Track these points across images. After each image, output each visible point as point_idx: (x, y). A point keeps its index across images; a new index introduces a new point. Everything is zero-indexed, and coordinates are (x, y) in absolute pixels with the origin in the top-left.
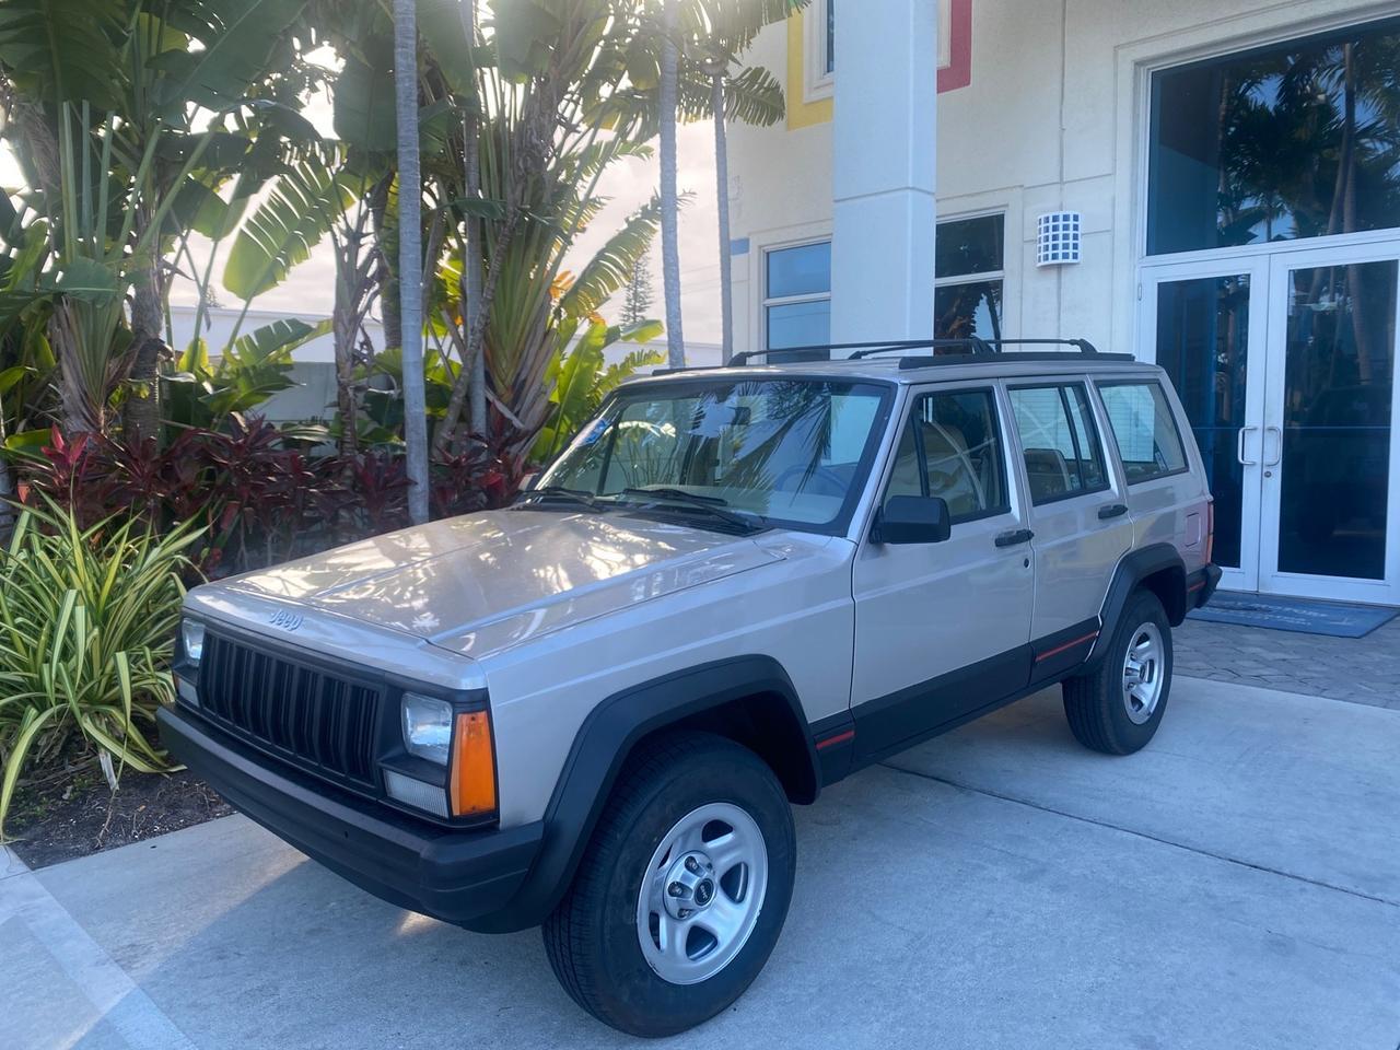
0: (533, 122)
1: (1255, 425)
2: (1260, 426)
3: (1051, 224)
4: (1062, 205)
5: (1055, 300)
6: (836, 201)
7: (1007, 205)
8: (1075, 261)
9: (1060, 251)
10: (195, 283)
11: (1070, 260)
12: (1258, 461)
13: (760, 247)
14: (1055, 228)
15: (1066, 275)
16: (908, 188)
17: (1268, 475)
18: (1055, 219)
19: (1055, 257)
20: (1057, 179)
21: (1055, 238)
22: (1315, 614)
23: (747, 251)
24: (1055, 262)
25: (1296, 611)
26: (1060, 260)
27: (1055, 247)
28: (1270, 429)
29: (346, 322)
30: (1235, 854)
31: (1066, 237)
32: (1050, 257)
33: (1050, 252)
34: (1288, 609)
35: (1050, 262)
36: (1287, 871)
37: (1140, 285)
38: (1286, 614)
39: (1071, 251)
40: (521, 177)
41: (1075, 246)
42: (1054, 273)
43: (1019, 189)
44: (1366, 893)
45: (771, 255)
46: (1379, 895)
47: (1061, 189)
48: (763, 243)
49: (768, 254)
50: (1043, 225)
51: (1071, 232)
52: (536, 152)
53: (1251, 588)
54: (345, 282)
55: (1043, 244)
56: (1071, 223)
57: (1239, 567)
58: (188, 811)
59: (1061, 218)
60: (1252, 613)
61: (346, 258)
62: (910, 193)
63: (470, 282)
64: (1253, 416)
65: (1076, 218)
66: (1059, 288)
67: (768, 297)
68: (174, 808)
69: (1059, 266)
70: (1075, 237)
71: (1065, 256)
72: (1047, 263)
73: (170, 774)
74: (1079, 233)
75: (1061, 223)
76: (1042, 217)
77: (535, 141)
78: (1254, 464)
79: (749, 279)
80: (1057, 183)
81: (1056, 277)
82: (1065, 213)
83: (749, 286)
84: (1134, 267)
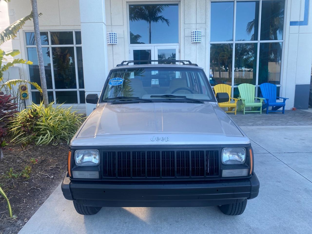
4: (111, 30)
5: (112, 52)
6: (81, 23)
8: (116, 44)
14: (112, 36)
15: (114, 47)
18: (110, 34)
19: (110, 42)
37: (130, 50)
39: (116, 41)
45: (28, 33)
47: (112, 27)
49: (26, 33)
65: (116, 34)
66: (113, 49)
69: (112, 44)
70: (116, 38)
71: (113, 42)
79: (20, 39)
80: (110, 25)
81: (112, 47)
82: (112, 32)
83: (20, 41)
84: (128, 46)
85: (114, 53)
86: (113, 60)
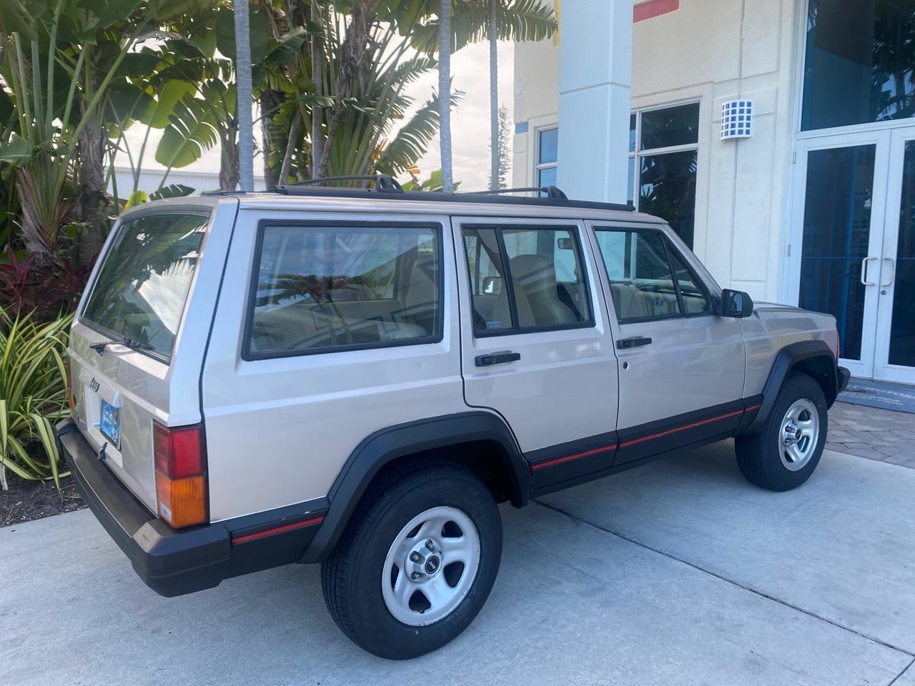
0: (351, 42)
1: (875, 256)
2: (879, 257)
3: (731, 109)
4: (740, 95)
5: (733, 164)
6: (561, 93)
7: (701, 96)
8: (747, 136)
9: (737, 129)
10: (127, 155)
11: (744, 135)
12: (877, 283)
13: (535, 128)
14: (734, 112)
15: (741, 146)
16: (608, 83)
17: (884, 293)
18: (734, 105)
19: (733, 133)
20: (738, 77)
21: (733, 119)
22: (909, 397)
23: (526, 130)
24: (733, 136)
25: (895, 394)
26: (737, 135)
27: (733, 126)
28: (886, 259)
29: (228, 180)
30: (756, 586)
31: (741, 118)
32: (729, 133)
33: (730, 130)
34: (890, 392)
35: (729, 136)
36: (790, 602)
37: (795, 153)
38: (887, 396)
39: (745, 128)
40: (344, 80)
41: (748, 125)
42: (732, 146)
43: (710, 85)
44: (845, 625)
45: (543, 133)
46: (855, 628)
47: (740, 84)
48: (536, 125)
49: (541, 132)
50: (725, 110)
51: (745, 115)
52: (353, 63)
53: (867, 375)
54: (227, 153)
55: (725, 124)
56: (746, 108)
57: (859, 359)
58: (49, 507)
59: (738, 105)
60: (861, 394)
61: (227, 137)
62: (609, 86)
63: (315, 153)
64: (874, 249)
65: (749, 104)
66: (736, 155)
67: (540, 163)
68: (40, 504)
69: (737, 139)
70: (749, 118)
71: (741, 132)
72: (727, 137)
73: (45, 481)
74: (751, 115)
75: (738, 108)
76: (725, 104)
77: (352, 55)
78: (873, 285)
79: (527, 150)
80: (737, 79)
81: (734, 147)
82: (741, 101)
83: (527, 155)
84: (792, 139)
85: (739, 168)
86: (735, 191)
